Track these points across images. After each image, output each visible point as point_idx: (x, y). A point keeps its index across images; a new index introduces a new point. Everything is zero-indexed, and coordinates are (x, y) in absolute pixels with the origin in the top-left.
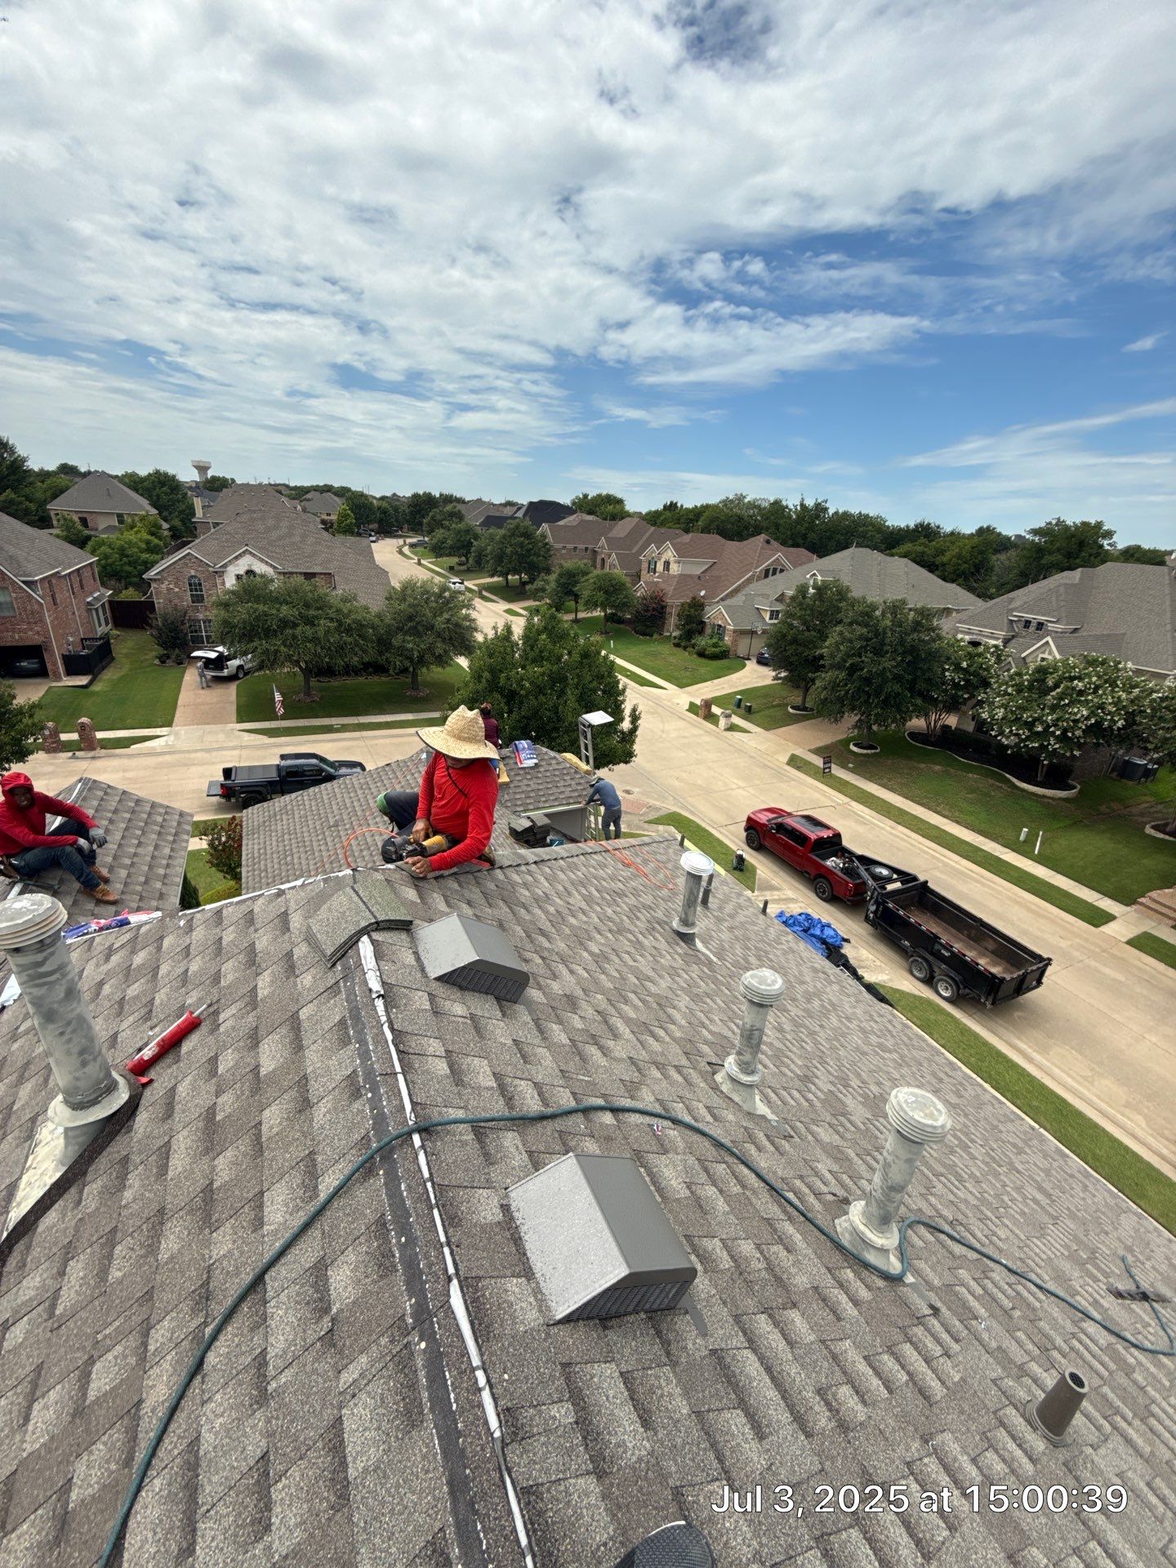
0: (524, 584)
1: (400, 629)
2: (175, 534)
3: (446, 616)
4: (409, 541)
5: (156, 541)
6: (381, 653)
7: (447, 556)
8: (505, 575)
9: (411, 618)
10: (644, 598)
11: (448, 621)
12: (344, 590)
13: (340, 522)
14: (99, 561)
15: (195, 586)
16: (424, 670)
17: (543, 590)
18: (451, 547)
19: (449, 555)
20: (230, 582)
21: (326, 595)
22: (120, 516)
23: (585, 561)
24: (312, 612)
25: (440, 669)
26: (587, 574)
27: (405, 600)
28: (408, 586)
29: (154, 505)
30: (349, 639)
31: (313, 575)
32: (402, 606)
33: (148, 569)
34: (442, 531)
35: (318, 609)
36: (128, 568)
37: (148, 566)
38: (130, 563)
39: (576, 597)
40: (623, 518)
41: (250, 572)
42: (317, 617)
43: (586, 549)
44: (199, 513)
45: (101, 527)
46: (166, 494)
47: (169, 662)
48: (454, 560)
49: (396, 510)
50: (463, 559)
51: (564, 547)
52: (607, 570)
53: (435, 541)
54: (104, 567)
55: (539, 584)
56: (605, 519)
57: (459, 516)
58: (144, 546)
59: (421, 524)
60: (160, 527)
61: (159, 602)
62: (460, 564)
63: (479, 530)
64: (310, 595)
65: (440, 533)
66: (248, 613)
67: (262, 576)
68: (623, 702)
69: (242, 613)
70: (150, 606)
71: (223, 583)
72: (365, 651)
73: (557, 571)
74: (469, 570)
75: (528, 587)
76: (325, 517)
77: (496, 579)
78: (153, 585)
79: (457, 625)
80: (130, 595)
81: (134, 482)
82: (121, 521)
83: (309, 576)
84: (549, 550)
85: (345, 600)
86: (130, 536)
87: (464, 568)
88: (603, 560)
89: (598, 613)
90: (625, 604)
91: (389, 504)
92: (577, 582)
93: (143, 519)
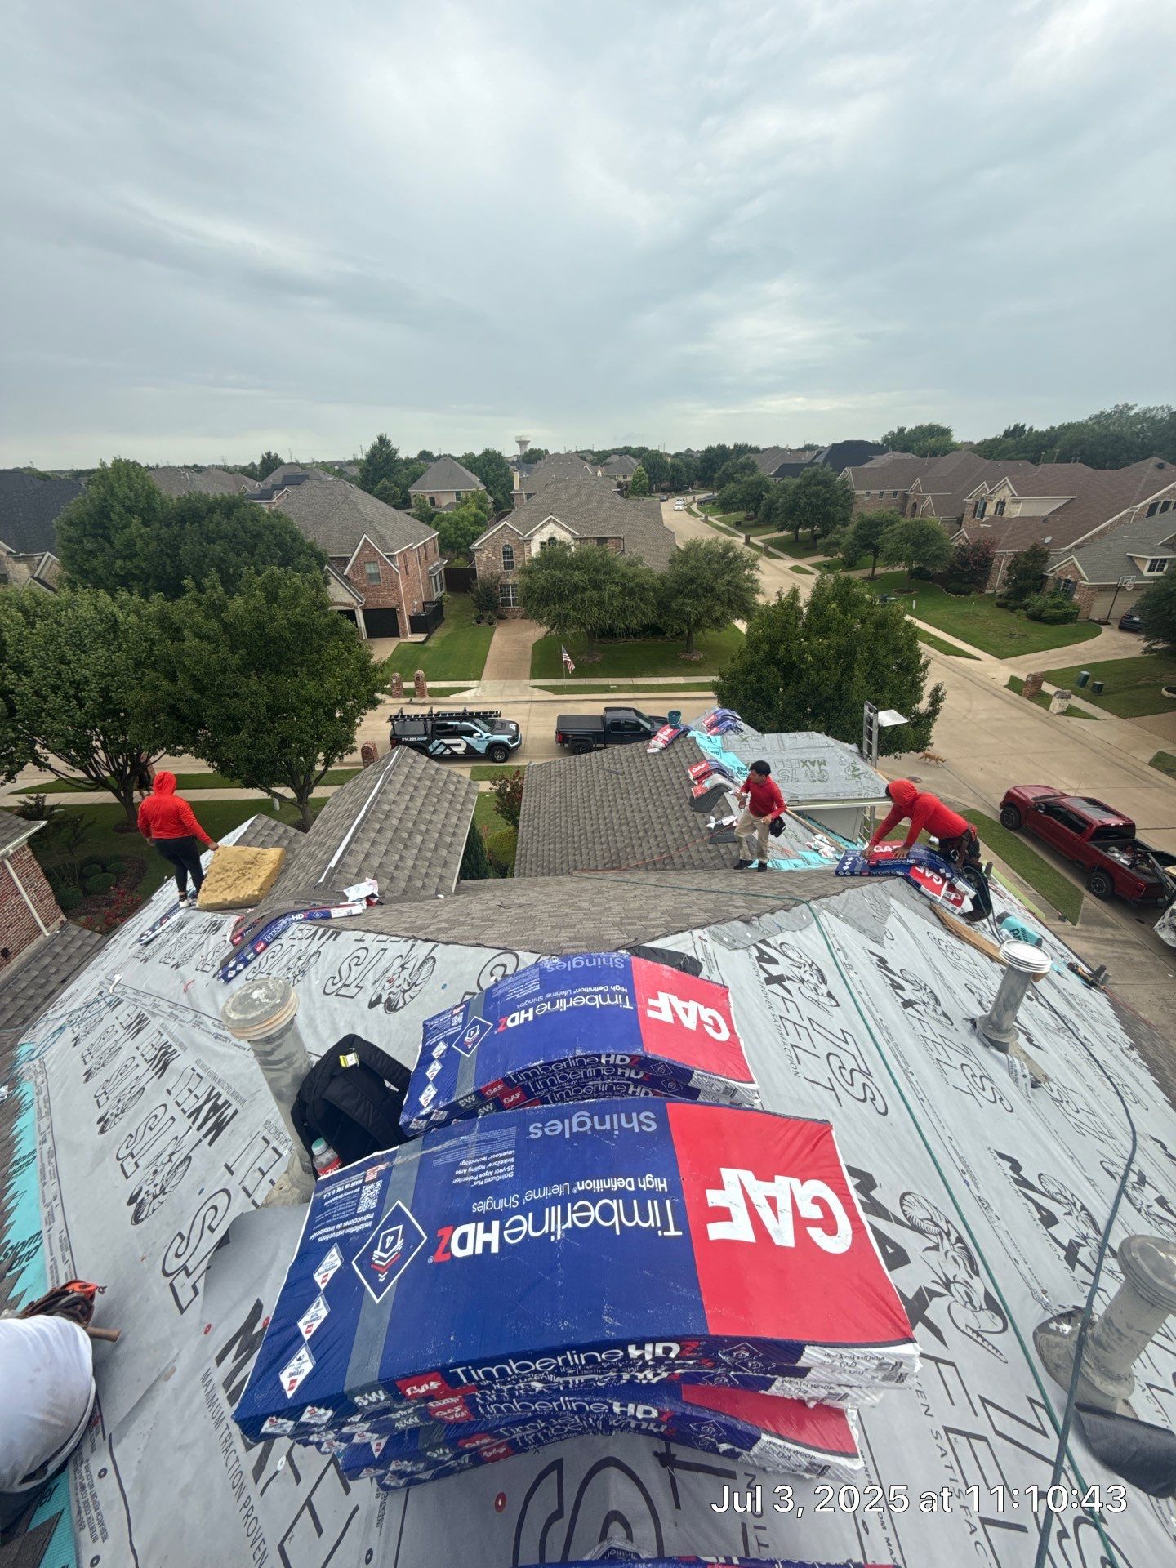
0: (816, 537)
1: (680, 592)
2: (498, 506)
3: (727, 578)
4: (699, 497)
5: (482, 514)
6: (660, 616)
7: (735, 511)
8: (794, 528)
9: (692, 581)
10: (963, 549)
11: (729, 583)
12: (631, 553)
13: (634, 483)
14: (439, 536)
15: (508, 554)
16: (700, 633)
17: (838, 544)
18: (741, 501)
19: (738, 509)
20: (535, 549)
21: (614, 559)
22: (458, 493)
23: (893, 508)
24: (601, 577)
25: (715, 633)
26: (892, 523)
27: (687, 562)
28: (693, 547)
29: (484, 482)
30: (632, 603)
31: (606, 539)
32: (685, 569)
33: (474, 540)
34: (732, 485)
35: (606, 573)
36: (460, 540)
37: (475, 536)
38: (462, 536)
39: (876, 551)
40: (946, 453)
41: (552, 540)
42: (603, 582)
43: (896, 493)
44: (517, 486)
45: (443, 505)
46: (493, 471)
47: (484, 623)
48: (742, 515)
49: (688, 466)
50: (752, 513)
51: (868, 494)
52: (918, 518)
53: (724, 496)
54: (443, 540)
55: (833, 537)
56: (924, 456)
57: (751, 467)
58: (473, 519)
59: (711, 479)
60: (486, 501)
61: (480, 570)
62: (747, 519)
63: (772, 481)
64: (600, 560)
65: (731, 487)
66: (546, 579)
67: (562, 543)
68: (922, 680)
69: (542, 578)
70: (472, 572)
71: (530, 551)
72: (644, 614)
73: (854, 521)
74: (756, 526)
75: (820, 541)
76: (622, 479)
77: (785, 533)
78: (477, 555)
79: (738, 587)
80: (460, 563)
81: (470, 462)
82: (458, 498)
83: (602, 541)
84: (848, 498)
85: (631, 564)
86: (463, 511)
87: (752, 522)
88: (915, 504)
89: (901, 568)
90: (937, 557)
91: (682, 460)
92: (879, 533)
93: (474, 494)
